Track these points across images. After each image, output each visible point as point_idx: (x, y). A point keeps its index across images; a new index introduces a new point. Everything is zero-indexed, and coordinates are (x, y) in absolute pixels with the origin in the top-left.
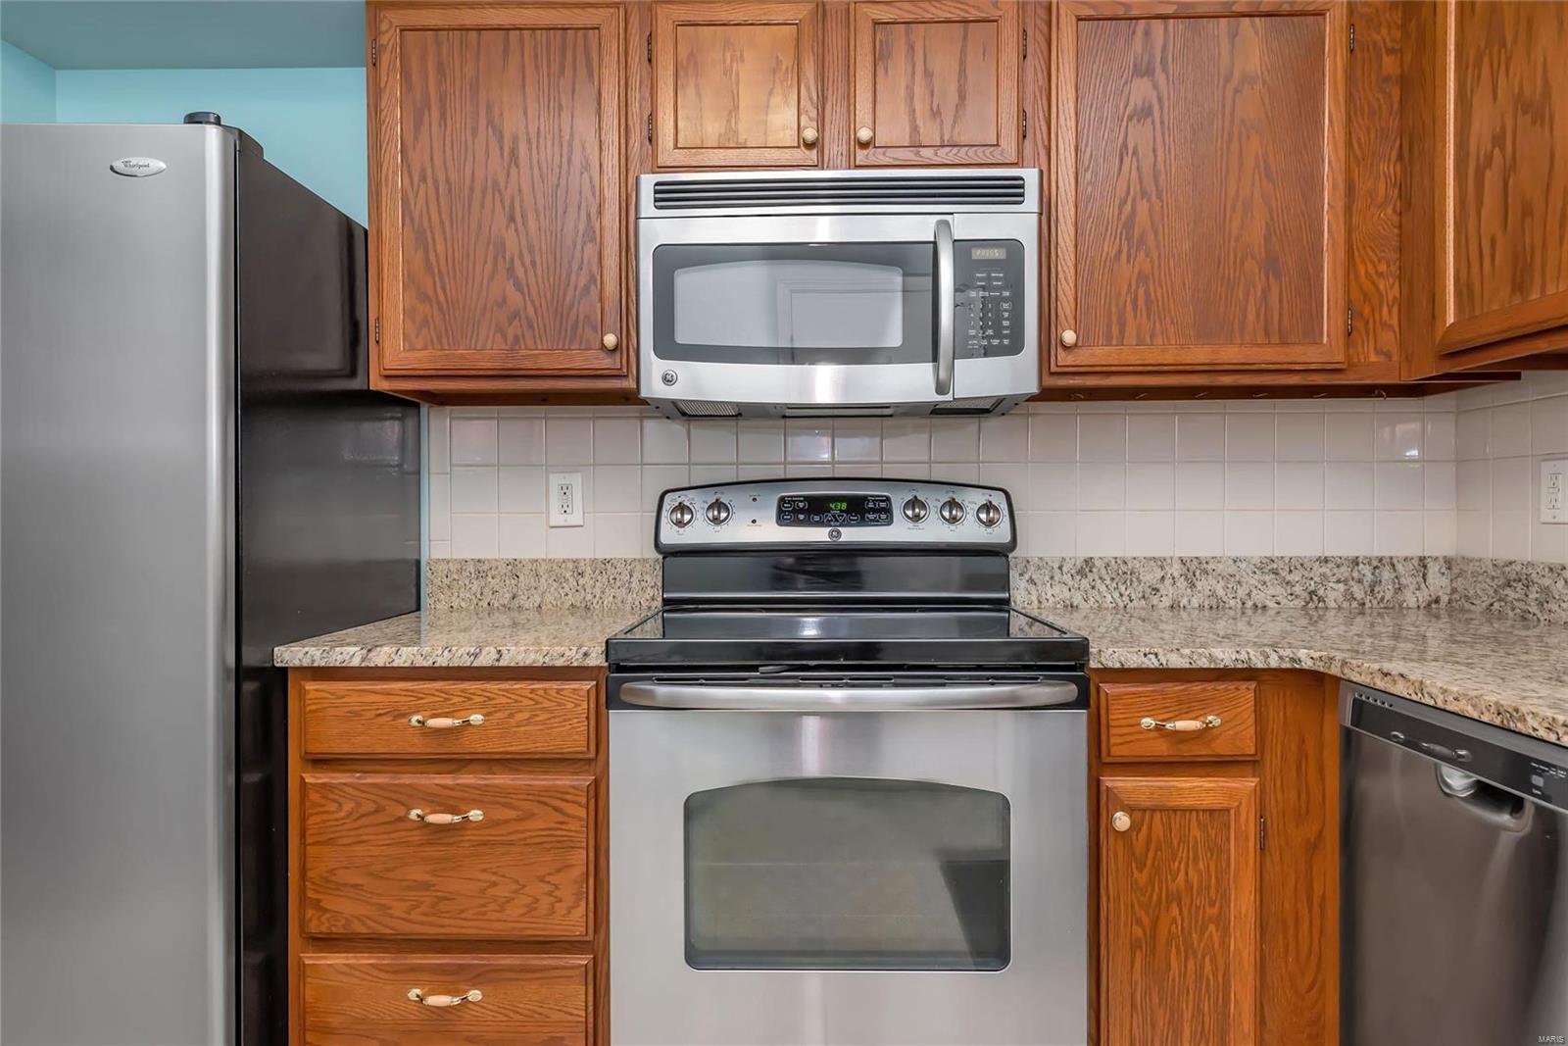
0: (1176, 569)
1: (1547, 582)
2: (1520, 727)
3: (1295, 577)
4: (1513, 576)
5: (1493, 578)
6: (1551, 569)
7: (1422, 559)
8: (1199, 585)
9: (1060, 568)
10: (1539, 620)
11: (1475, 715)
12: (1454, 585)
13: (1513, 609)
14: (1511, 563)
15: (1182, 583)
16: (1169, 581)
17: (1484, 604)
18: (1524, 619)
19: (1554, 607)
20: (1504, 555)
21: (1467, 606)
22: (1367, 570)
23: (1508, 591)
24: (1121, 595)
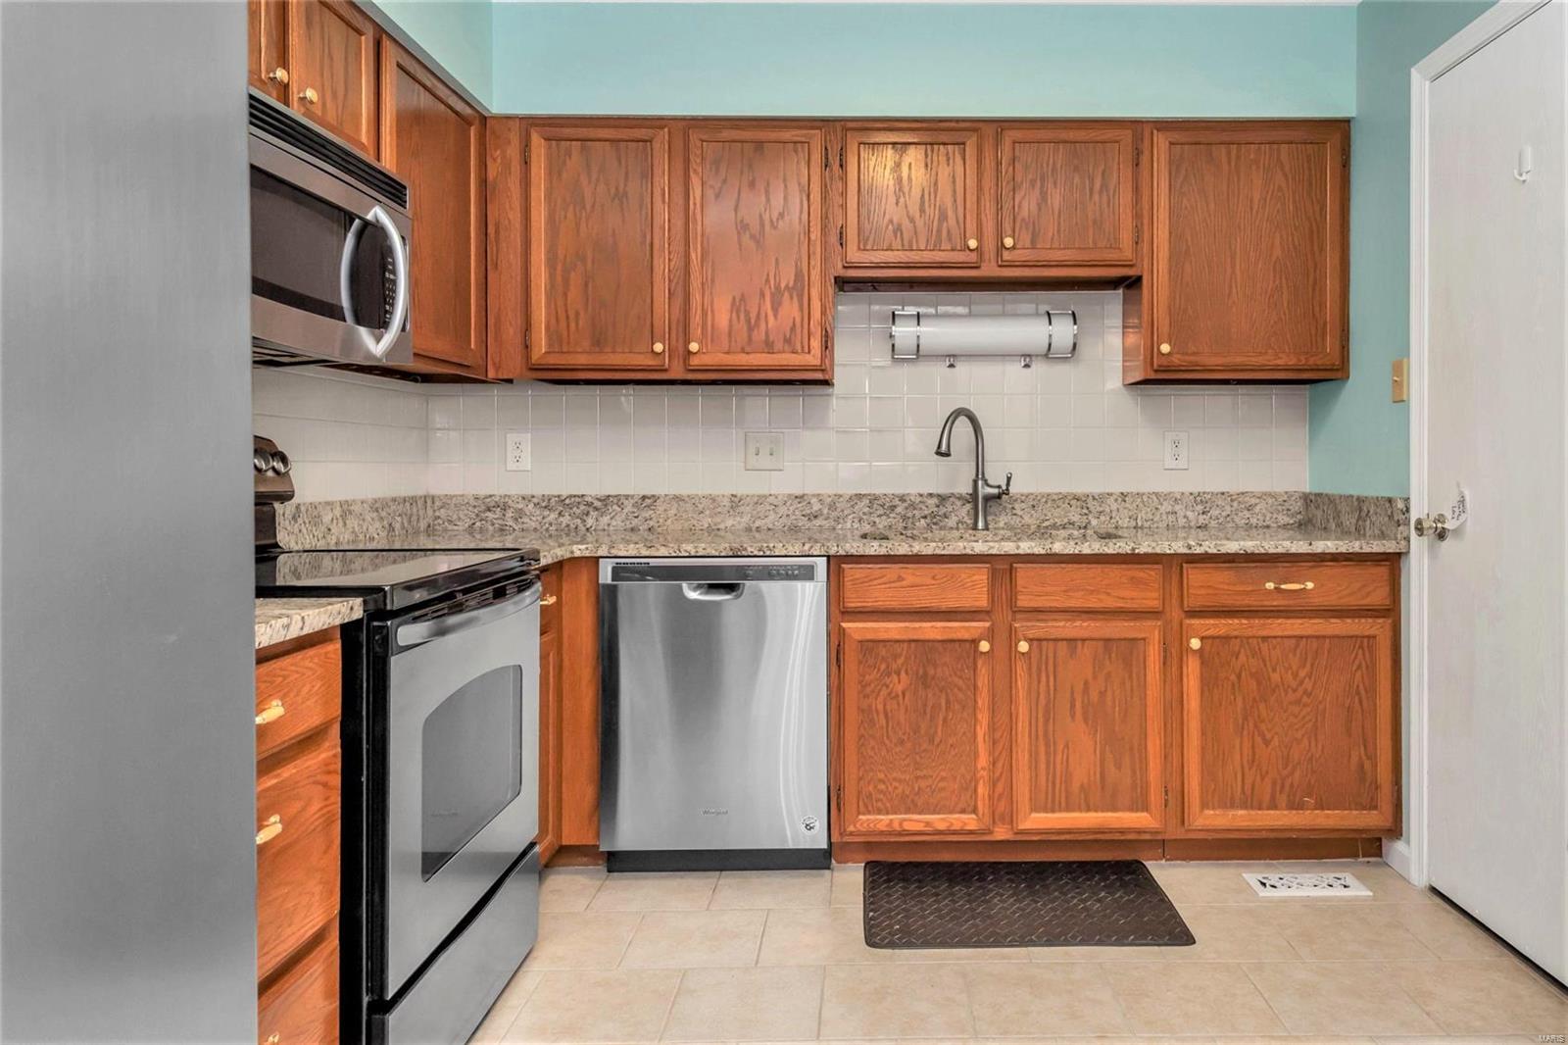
0: (338, 512)
1: (520, 506)
2: (744, 553)
3: (383, 514)
4: (493, 504)
5: (475, 507)
6: (524, 498)
7: (425, 497)
8: (347, 522)
9: (284, 515)
10: (514, 530)
11: (717, 554)
12: (437, 514)
13: (493, 524)
14: (491, 496)
15: (341, 524)
16: (335, 521)
17: (467, 525)
18: (502, 530)
19: (526, 520)
20: (483, 492)
21: (450, 527)
22: (408, 504)
23: (488, 514)
24: (314, 536)
